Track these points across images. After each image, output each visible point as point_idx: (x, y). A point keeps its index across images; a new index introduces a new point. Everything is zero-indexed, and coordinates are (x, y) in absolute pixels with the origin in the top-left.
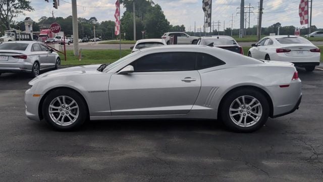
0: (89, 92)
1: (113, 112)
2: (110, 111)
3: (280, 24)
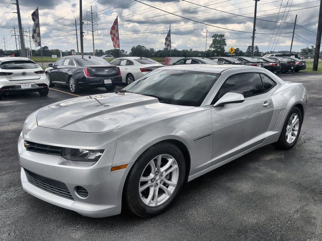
0: (195, 141)
2: (211, 161)
3: (48, 48)
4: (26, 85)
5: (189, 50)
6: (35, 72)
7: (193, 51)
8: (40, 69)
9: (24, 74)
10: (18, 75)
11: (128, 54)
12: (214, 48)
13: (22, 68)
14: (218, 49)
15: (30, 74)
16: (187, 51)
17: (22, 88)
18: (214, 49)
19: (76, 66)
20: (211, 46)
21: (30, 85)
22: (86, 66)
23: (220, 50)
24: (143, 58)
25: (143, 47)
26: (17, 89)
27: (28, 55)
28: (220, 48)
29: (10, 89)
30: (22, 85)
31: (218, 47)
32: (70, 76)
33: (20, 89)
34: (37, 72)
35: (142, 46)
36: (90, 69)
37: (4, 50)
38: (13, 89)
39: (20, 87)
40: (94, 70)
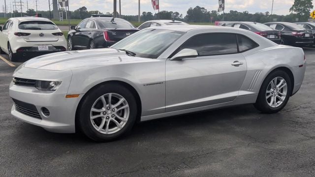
0: (144, 85)
1: (168, 108)
2: (164, 107)
3: (86, 9)
4: (43, 47)
5: (264, 13)
6: (53, 34)
7: (270, 14)
8: (59, 30)
9: (41, 35)
10: (35, 36)
11: (183, 18)
12: (295, 11)
13: (40, 29)
14: (301, 13)
15: (48, 36)
16: (262, 15)
17: (39, 50)
18: (296, 13)
19: (97, 28)
20: (291, 9)
21: (47, 47)
22: (106, 29)
23: (303, 14)
24: (175, 21)
25: (203, 8)
26: (34, 51)
27: (61, 16)
28: (304, 11)
29: (27, 50)
30: (39, 46)
31: (301, 10)
32: (91, 39)
33: (37, 51)
34: (55, 34)
35: (201, 7)
36: (111, 32)
37: (35, 11)
38: (30, 50)
39: (37, 48)
40: (114, 34)
